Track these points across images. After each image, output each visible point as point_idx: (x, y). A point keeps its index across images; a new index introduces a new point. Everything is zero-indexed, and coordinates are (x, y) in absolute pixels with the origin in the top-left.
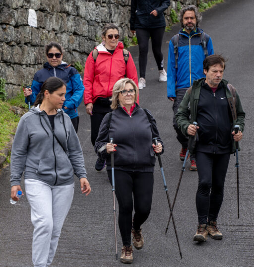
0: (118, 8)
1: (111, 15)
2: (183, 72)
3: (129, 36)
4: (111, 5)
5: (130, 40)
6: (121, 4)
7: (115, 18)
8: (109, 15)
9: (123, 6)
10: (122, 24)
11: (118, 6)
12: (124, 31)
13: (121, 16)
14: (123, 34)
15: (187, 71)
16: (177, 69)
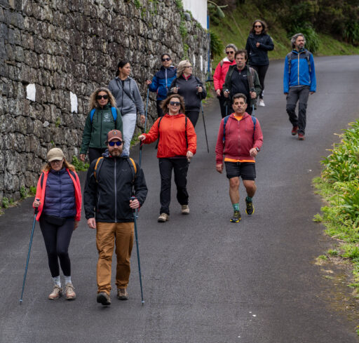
0: (14, 155)
1: (6, 162)
2: (294, 76)
3: (26, 186)
4: (7, 151)
5: (28, 190)
6: (17, 151)
7: (10, 166)
8: (4, 162)
9: (19, 153)
10: (19, 172)
11: (14, 152)
12: (20, 180)
13: (17, 164)
14: (20, 183)
15: (297, 75)
16: (290, 74)
